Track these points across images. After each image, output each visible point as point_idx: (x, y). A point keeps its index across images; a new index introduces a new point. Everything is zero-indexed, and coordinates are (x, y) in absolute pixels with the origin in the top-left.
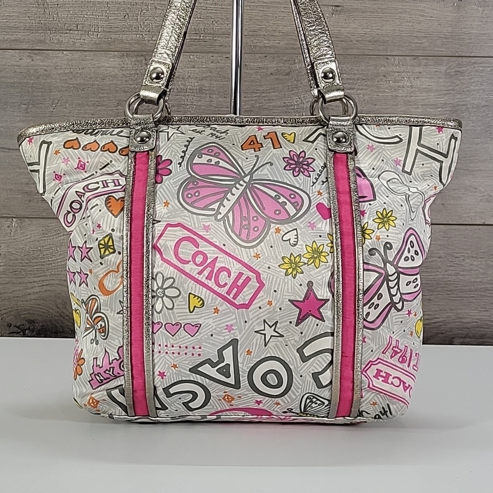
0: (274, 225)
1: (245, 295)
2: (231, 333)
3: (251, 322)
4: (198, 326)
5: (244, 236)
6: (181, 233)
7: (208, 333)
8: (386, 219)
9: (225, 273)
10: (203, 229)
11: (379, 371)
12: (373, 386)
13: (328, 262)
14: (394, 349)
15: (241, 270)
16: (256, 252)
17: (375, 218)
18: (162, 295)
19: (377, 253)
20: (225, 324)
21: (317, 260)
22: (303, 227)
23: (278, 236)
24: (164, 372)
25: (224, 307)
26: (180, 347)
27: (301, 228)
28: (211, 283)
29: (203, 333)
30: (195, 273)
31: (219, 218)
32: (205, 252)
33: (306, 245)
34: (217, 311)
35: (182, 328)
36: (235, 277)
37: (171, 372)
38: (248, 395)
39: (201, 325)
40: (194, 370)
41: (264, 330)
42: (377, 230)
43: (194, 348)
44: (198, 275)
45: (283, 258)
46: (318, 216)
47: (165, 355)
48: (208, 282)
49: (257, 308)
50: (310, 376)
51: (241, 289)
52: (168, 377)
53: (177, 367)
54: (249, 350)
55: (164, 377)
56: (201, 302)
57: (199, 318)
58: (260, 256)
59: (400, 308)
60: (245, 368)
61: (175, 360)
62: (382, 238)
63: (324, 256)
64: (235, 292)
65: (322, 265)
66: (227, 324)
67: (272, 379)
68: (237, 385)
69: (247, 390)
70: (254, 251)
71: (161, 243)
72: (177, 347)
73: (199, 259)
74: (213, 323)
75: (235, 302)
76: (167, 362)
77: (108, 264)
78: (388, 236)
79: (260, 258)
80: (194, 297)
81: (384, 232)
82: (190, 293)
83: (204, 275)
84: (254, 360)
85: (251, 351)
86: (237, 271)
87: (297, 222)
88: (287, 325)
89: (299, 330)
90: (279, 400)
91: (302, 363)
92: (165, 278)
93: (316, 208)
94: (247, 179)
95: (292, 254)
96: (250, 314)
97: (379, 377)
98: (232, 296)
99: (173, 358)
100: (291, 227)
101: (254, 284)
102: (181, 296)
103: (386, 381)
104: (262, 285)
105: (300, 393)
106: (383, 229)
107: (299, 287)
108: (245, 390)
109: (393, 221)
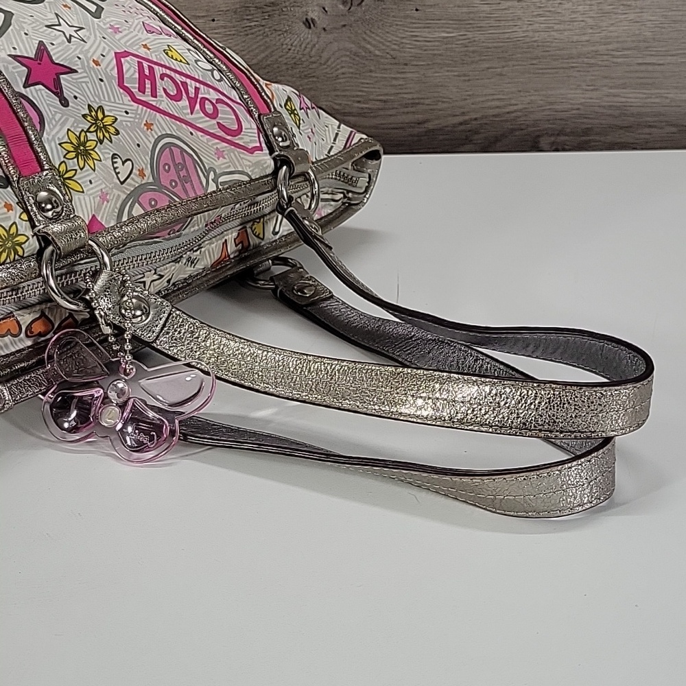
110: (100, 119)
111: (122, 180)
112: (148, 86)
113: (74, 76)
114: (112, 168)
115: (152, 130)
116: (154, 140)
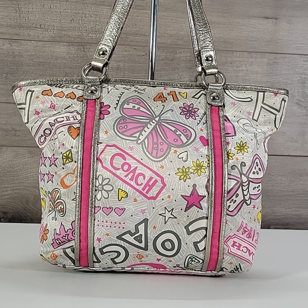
0: (173, 148)
1: (153, 191)
2: (144, 214)
3: (157, 208)
4: (124, 210)
5: (154, 154)
6: (115, 151)
7: (130, 214)
8: (242, 148)
9: (142, 177)
10: (129, 149)
11: (235, 242)
12: (231, 251)
13: (206, 173)
14: (244, 229)
15: (152, 175)
16: (161, 164)
17: (235, 146)
18: (102, 189)
19: (236, 168)
20: (140, 209)
21: (199, 171)
22: (191, 150)
23: (175, 155)
24: (101, 238)
25: (140, 198)
26: (111, 223)
27: (190, 151)
28: (133, 183)
29: (126, 214)
30: (123, 176)
31: (139, 143)
32: (130, 163)
33: (193, 161)
34: (135, 200)
35: (113, 211)
36: (148, 179)
37: (105, 238)
38: (152, 255)
39: (125, 209)
40: (120, 237)
41: (165, 214)
42: (236, 154)
43: (120, 223)
44: (125, 177)
45: (178, 169)
46: (200, 144)
47: (101, 228)
48: (131, 182)
49: (161, 199)
50: (192, 244)
51: (151, 187)
52: (103, 241)
53: (109, 235)
54: (155, 226)
55: (100, 241)
56: (126, 194)
57: (124, 205)
58: (164, 167)
59: (249, 204)
60: (151, 237)
61: (108, 231)
62: (240, 159)
63: (204, 169)
64: (147, 189)
65: (203, 174)
66: (142, 209)
67: (168, 245)
68: (146, 249)
69: (152, 252)
70: (160, 164)
71: (102, 157)
72: (110, 222)
73: (126, 167)
74: (133, 208)
75: (148, 195)
76: (103, 231)
77: (68, 168)
78: (243, 158)
79: (164, 168)
80: (122, 191)
81: (241, 155)
82: (119, 189)
83: (128, 178)
84: (157, 232)
85: (156, 226)
86: (149, 176)
87: (188, 147)
88: (179, 211)
89: (186, 214)
90: (171, 259)
91: (187, 235)
92: (104, 179)
93: (199, 139)
94: (157, 119)
95: (184, 166)
96: (157, 203)
97: (235, 246)
98: (145, 191)
99: (107, 229)
100: (184, 150)
101: (160, 184)
102: (113, 190)
103: (239, 249)
104: (164, 185)
105: (185, 254)
106: (241, 154)
107: (188, 187)
108: (151, 252)
109: (246, 149)
110: (183, 176)
111: (186, 152)
112: (151, 182)
113: (183, 194)
114: (188, 157)
115: (162, 165)
116: (163, 161)
